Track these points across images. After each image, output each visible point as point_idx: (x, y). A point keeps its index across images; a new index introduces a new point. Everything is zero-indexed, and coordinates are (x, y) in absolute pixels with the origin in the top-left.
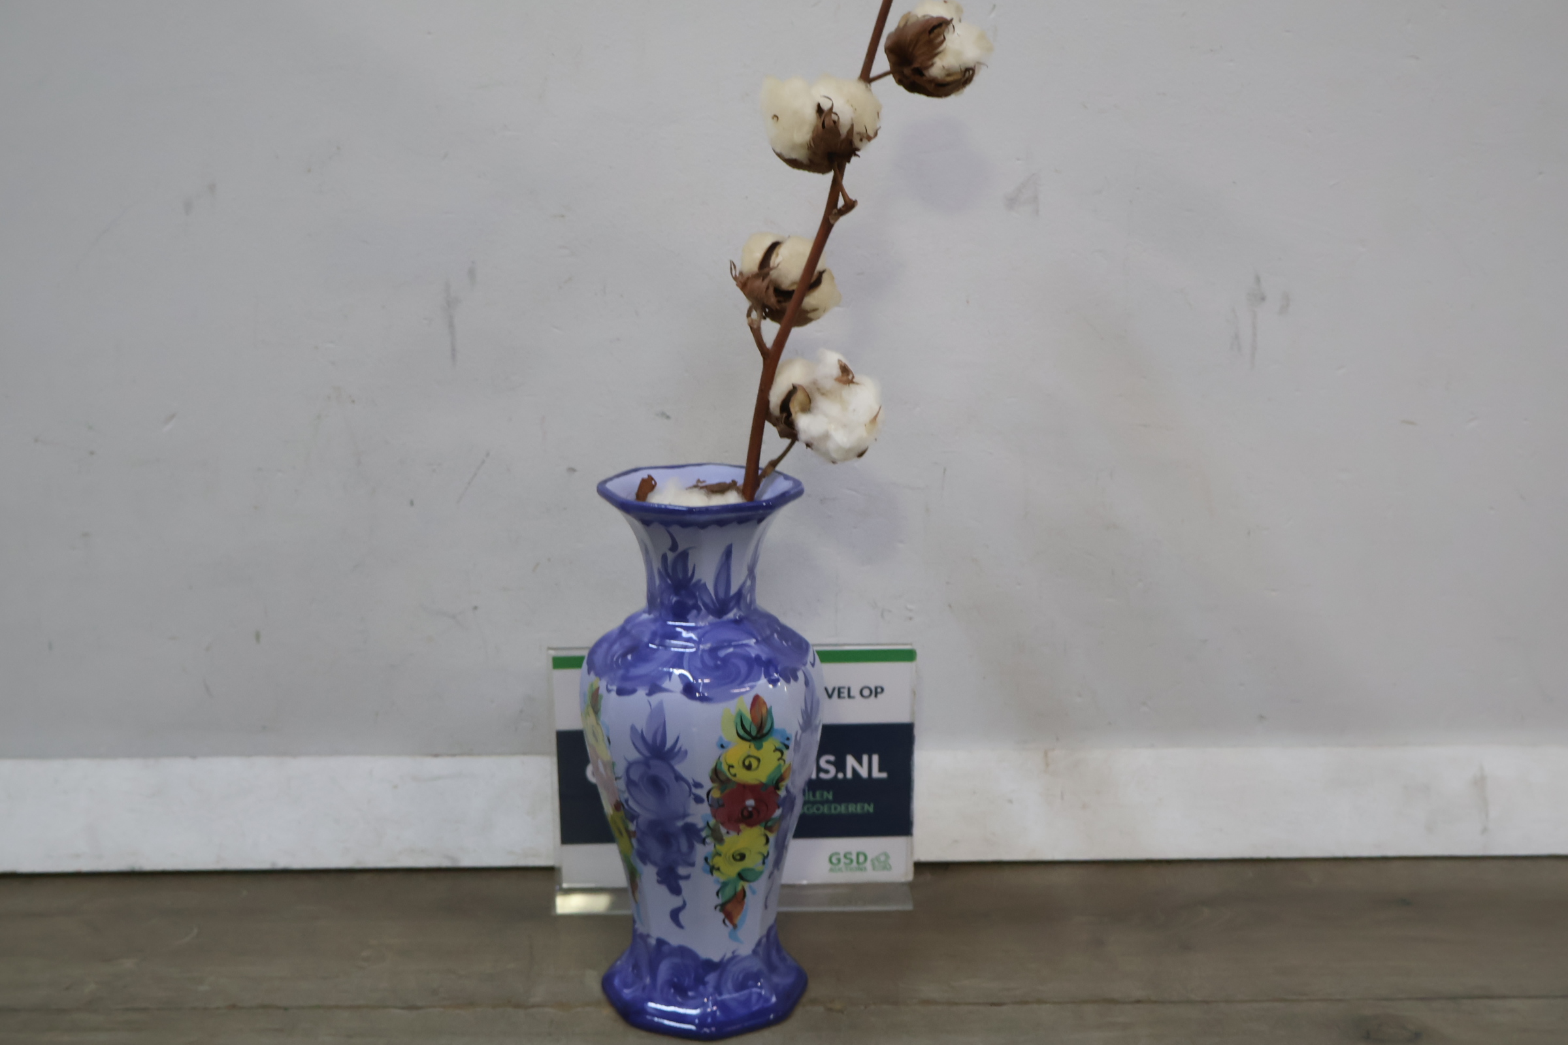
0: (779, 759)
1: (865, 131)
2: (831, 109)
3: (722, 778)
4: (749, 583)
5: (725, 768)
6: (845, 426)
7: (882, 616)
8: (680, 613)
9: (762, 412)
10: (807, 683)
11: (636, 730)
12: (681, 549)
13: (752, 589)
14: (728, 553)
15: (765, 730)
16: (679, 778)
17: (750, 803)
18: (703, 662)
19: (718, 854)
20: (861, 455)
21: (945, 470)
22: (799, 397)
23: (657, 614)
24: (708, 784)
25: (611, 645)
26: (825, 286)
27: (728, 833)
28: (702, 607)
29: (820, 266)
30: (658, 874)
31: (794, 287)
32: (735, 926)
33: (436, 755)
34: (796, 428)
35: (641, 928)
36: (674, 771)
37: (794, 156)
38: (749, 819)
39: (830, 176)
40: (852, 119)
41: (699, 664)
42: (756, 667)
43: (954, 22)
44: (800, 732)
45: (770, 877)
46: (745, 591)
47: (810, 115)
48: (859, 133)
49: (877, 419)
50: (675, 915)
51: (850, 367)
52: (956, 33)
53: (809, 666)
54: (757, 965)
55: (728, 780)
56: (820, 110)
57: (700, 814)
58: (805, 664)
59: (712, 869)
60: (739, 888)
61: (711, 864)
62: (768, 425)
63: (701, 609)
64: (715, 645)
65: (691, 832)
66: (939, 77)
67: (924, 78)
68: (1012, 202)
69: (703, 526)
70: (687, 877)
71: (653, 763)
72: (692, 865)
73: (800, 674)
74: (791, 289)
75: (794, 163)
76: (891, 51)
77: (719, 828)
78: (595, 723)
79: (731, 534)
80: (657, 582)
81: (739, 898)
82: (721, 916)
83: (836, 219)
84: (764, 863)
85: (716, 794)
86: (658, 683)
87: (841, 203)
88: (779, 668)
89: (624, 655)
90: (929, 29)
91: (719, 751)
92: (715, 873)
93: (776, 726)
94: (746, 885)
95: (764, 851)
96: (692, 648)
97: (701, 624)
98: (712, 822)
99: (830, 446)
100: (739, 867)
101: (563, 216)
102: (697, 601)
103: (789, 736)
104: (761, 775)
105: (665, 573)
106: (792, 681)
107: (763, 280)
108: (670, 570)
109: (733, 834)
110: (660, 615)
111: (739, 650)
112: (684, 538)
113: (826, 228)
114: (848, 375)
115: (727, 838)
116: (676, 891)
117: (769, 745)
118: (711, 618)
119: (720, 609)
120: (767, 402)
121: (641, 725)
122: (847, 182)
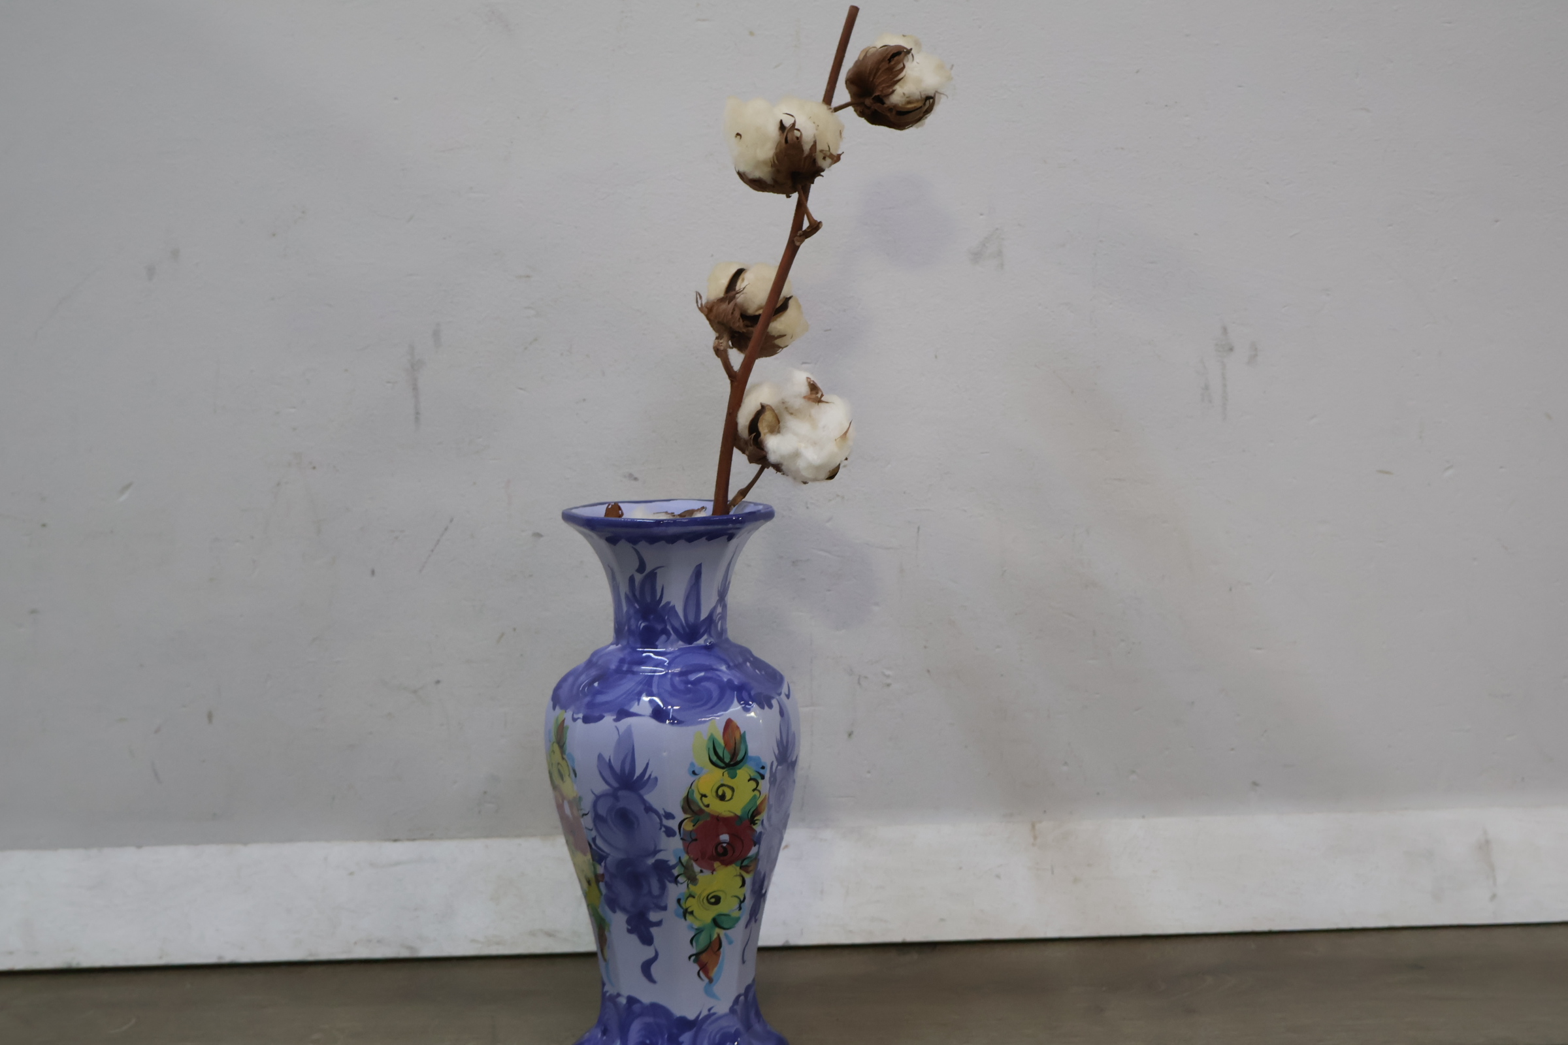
0: (754, 790)
1: (828, 149)
2: (794, 124)
3: (695, 808)
4: (719, 610)
5: (697, 797)
6: (815, 444)
7: (859, 683)
8: (649, 638)
9: (730, 439)
10: (782, 713)
11: (604, 759)
12: (648, 569)
13: (723, 617)
14: (698, 574)
15: (739, 758)
16: (649, 809)
17: (725, 837)
18: (673, 685)
19: (692, 896)
20: (832, 476)
21: (919, 528)
22: (767, 417)
23: (625, 642)
24: (680, 815)
25: (577, 678)
26: (791, 312)
27: (701, 871)
28: (672, 632)
29: (785, 292)
30: (628, 922)
31: (760, 312)
32: (711, 980)
33: (395, 840)
34: (766, 450)
35: (610, 989)
36: (644, 802)
37: (757, 174)
38: (724, 856)
39: (795, 196)
40: (815, 136)
41: (668, 687)
42: (728, 693)
43: (913, 52)
44: (775, 764)
45: (746, 926)
46: (716, 617)
47: (773, 131)
48: (821, 151)
49: (848, 434)
50: (646, 968)
51: (819, 385)
52: (915, 62)
53: (783, 696)
54: (734, 1025)
55: (702, 811)
56: (782, 127)
57: (672, 849)
58: (780, 694)
59: (686, 913)
60: (715, 936)
61: (684, 907)
62: (736, 453)
63: (671, 634)
64: (684, 670)
65: (663, 869)
66: (900, 105)
67: (885, 106)
68: (976, 256)
69: (672, 539)
70: (659, 924)
71: (621, 793)
72: (665, 908)
73: (774, 702)
74: (757, 313)
75: (757, 184)
76: (852, 82)
77: (692, 865)
78: (560, 760)
79: (700, 551)
80: (625, 609)
81: (715, 947)
82: (697, 968)
83: (802, 241)
84: (740, 908)
85: (688, 826)
86: (626, 708)
87: (806, 224)
88: (753, 693)
89: (591, 684)
90: (889, 56)
91: (692, 778)
92: (689, 917)
93: (751, 753)
94: (722, 933)
95: (740, 893)
96: (661, 672)
97: (670, 649)
98: (685, 858)
99: (801, 464)
100: (714, 911)
101: (528, 276)
102: (666, 626)
103: (764, 765)
104: (734, 807)
105: (632, 598)
106: (766, 707)
107: (729, 303)
108: (637, 593)
109: (707, 873)
110: (628, 643)
111: (709, 674)
112: (652, 555)
113: (792, 250)
114: (817, 393)
115: (700, 877)
116: (647, 940)
117: (743, 773)
118: (681, 644)
119: (690, 634)
120: (736, 424)
121: (608, 754)
122: (812, 204)
